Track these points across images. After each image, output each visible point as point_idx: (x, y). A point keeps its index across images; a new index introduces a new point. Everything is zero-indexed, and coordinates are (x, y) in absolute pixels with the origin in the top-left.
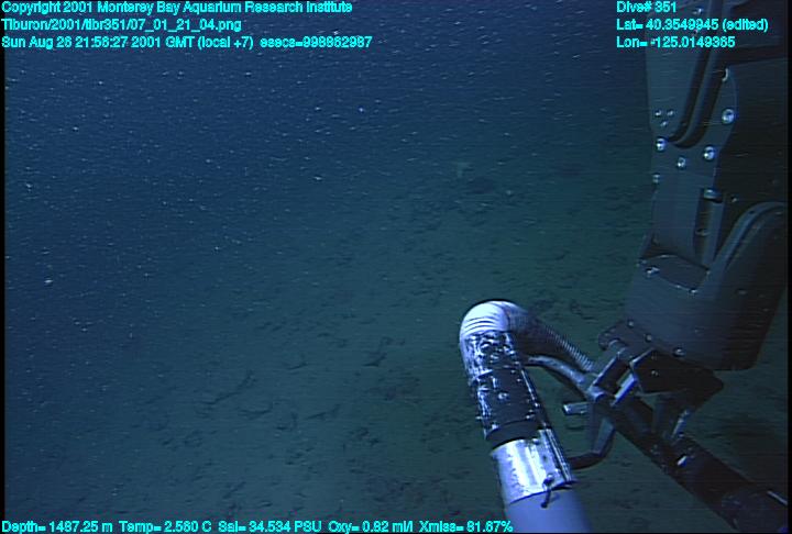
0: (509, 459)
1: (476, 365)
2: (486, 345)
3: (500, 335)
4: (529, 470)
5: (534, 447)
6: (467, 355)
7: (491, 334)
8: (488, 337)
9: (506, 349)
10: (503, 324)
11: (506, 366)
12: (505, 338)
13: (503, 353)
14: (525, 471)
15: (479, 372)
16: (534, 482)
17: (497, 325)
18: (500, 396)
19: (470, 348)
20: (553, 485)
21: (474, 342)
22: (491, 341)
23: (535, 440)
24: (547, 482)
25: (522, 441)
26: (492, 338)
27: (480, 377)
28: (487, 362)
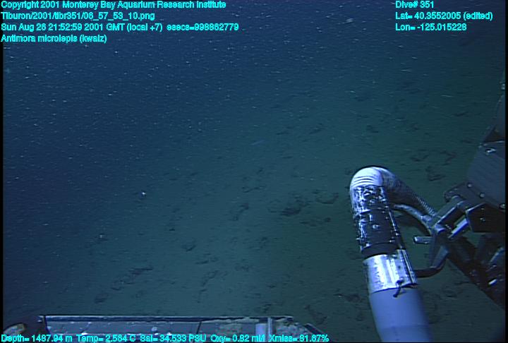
0: (375, 266)
1: (360, 206)
2: (367, 194)
3: (377, 189)
4: (388, 274)
5: (393, 260)
6: (354, 199)
7: (372, 187)
8: (369, 189)
9: (380, 198)
10: (380, 182)
11: (379, 208)
12: (380, 190)
13: (378, 199)
14: (385, 274)
15: (361, 210)
16: (390, 281)
17: (375, 182)
18: (374, 227)
19: (357, 195)
20: (403, 284)
21: (360, 192)
22: (371, 191)
23: (394, 256)
24: (399, 282)
25: (385, 255)
26: (372, 190)
27: (362, 213)
28: (367, 205)
